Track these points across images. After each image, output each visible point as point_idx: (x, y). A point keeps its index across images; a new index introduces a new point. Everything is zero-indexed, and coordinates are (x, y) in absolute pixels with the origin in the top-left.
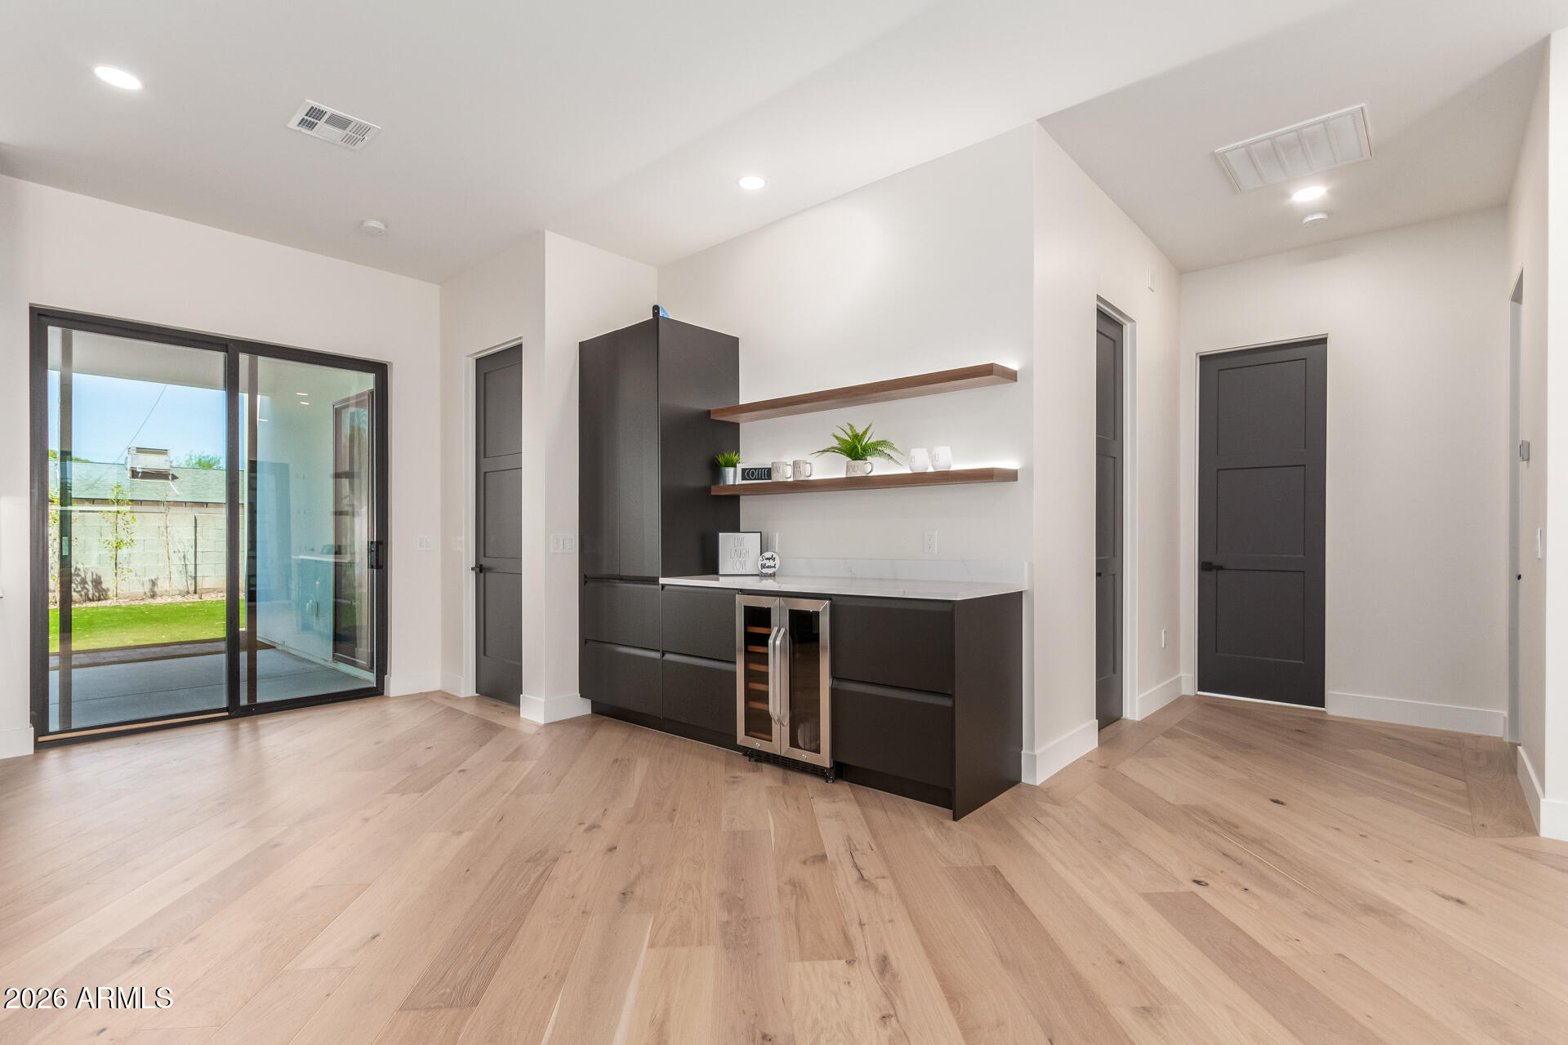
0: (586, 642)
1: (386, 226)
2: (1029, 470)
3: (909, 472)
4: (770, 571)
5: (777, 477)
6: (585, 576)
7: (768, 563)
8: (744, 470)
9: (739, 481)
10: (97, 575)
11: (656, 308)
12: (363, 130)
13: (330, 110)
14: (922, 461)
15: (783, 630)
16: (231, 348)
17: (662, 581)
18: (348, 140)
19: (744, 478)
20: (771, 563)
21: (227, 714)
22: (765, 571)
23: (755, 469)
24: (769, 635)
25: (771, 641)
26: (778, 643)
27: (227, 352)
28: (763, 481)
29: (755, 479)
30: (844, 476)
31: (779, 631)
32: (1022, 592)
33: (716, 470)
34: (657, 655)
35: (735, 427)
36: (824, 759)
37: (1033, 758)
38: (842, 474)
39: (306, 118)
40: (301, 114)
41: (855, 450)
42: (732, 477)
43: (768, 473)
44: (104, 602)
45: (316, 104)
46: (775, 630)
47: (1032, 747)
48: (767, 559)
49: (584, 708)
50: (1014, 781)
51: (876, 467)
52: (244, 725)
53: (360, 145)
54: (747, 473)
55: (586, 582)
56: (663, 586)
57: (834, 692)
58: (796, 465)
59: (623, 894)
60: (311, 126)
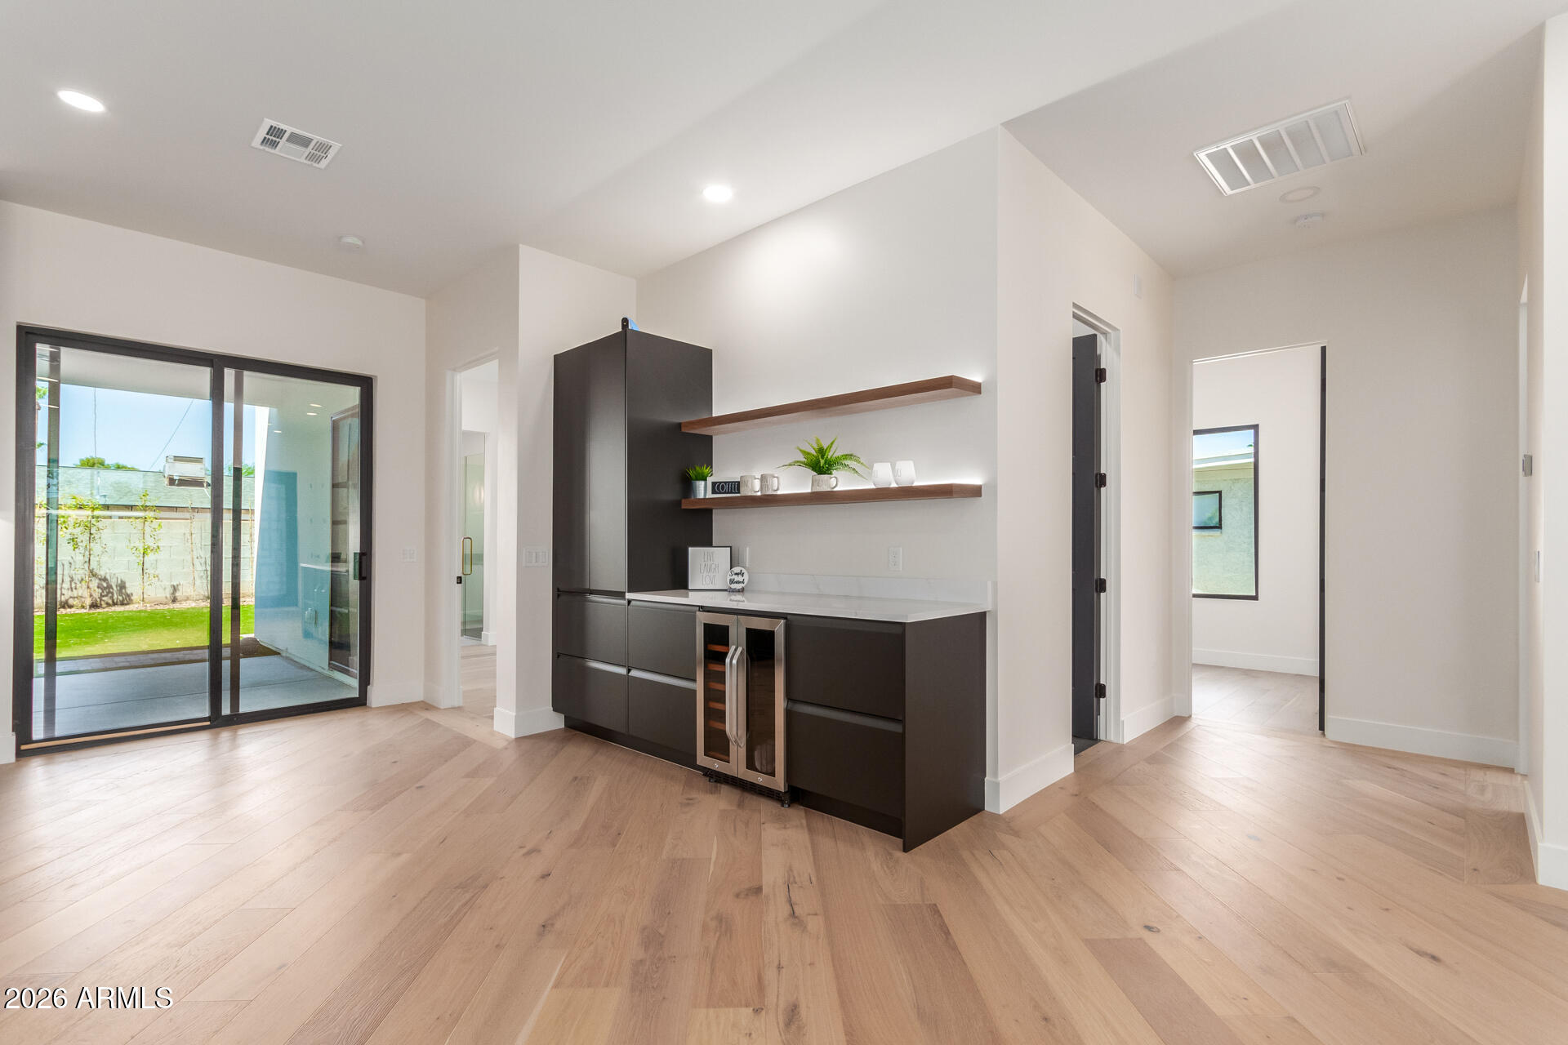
0: (558, 656)
1: (363, 242)
2: (993, 485)
3: (873, 487)
4: (739, 586)
5: (745, 491)
6: (558, 590)
7: (737, 578)
8: (714, 484)
9: (710, 495)
10: (122, 581)
11: (625, 321)
12: (324, 148)
13: (289, 129)
14: (885, 475)
15: (740, 649)
16: (216, 362)
17: (629, 596)
18: (311, 157)
19: (714, 492)
20: (740, 578)
21: (208, 723)
22: (734, 586)
23: (725, 483)
24: (726, 654)
25: (728, 660)
26: (734, 662)
27: (212, 366)
28: (733, 496)
29: (725, 493)
30: (810, 491)
31: (736, 650)
32: (985, 613)
33: (687, 484)
34: (622, 671)
35: (710, 438)
36: (779, 782)
37: (997, 785)
38: (807, 489)
39: (268, 137)
40: (262, 133)
41: (821, 464)
42: (702, 490)
43: (735, 486)
44: (128, 606)
45: (274, 124)
46: (732, 648)
47: (996, 774)
48: (736, 574)
49: (557, 722)
50: (978, 808)
51: (841, 481)
52: (225, 734)
53: (324, 163)
54: (717, 487)
55: (559, 596)
56: (629, 602)
57: (789, 714)
58: (763, 479)
59: (544, 926)
60: (274, 144)
